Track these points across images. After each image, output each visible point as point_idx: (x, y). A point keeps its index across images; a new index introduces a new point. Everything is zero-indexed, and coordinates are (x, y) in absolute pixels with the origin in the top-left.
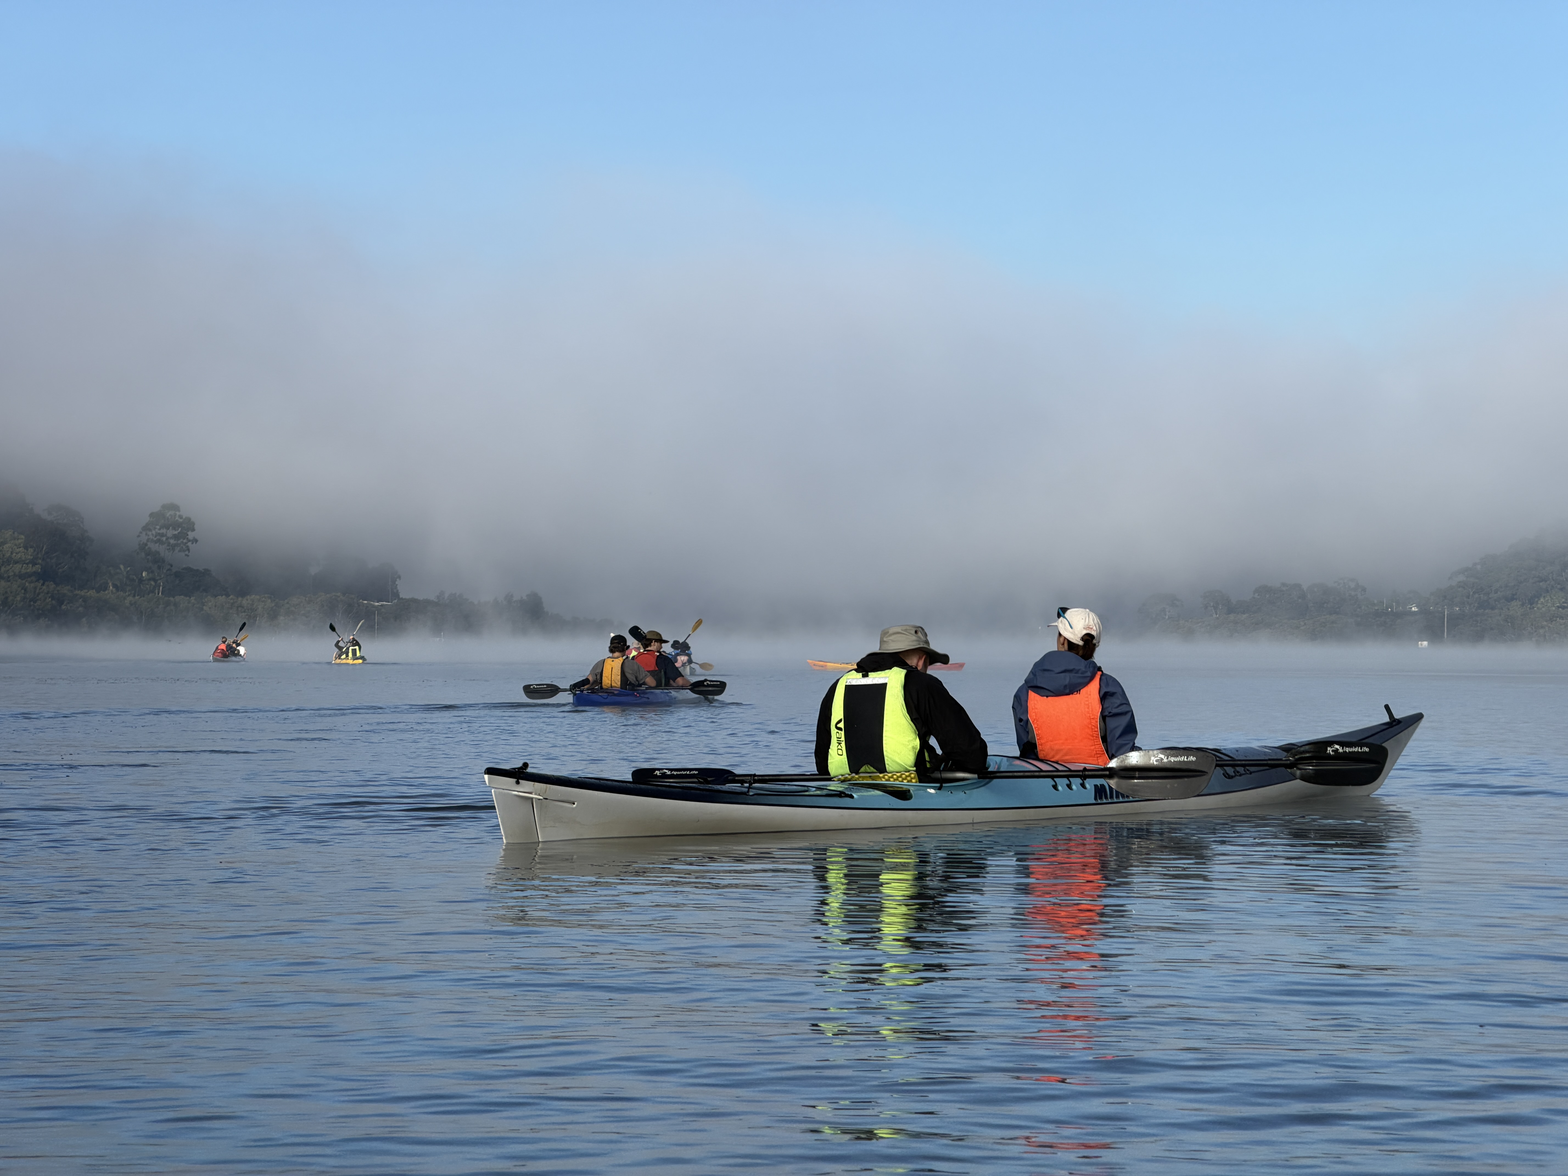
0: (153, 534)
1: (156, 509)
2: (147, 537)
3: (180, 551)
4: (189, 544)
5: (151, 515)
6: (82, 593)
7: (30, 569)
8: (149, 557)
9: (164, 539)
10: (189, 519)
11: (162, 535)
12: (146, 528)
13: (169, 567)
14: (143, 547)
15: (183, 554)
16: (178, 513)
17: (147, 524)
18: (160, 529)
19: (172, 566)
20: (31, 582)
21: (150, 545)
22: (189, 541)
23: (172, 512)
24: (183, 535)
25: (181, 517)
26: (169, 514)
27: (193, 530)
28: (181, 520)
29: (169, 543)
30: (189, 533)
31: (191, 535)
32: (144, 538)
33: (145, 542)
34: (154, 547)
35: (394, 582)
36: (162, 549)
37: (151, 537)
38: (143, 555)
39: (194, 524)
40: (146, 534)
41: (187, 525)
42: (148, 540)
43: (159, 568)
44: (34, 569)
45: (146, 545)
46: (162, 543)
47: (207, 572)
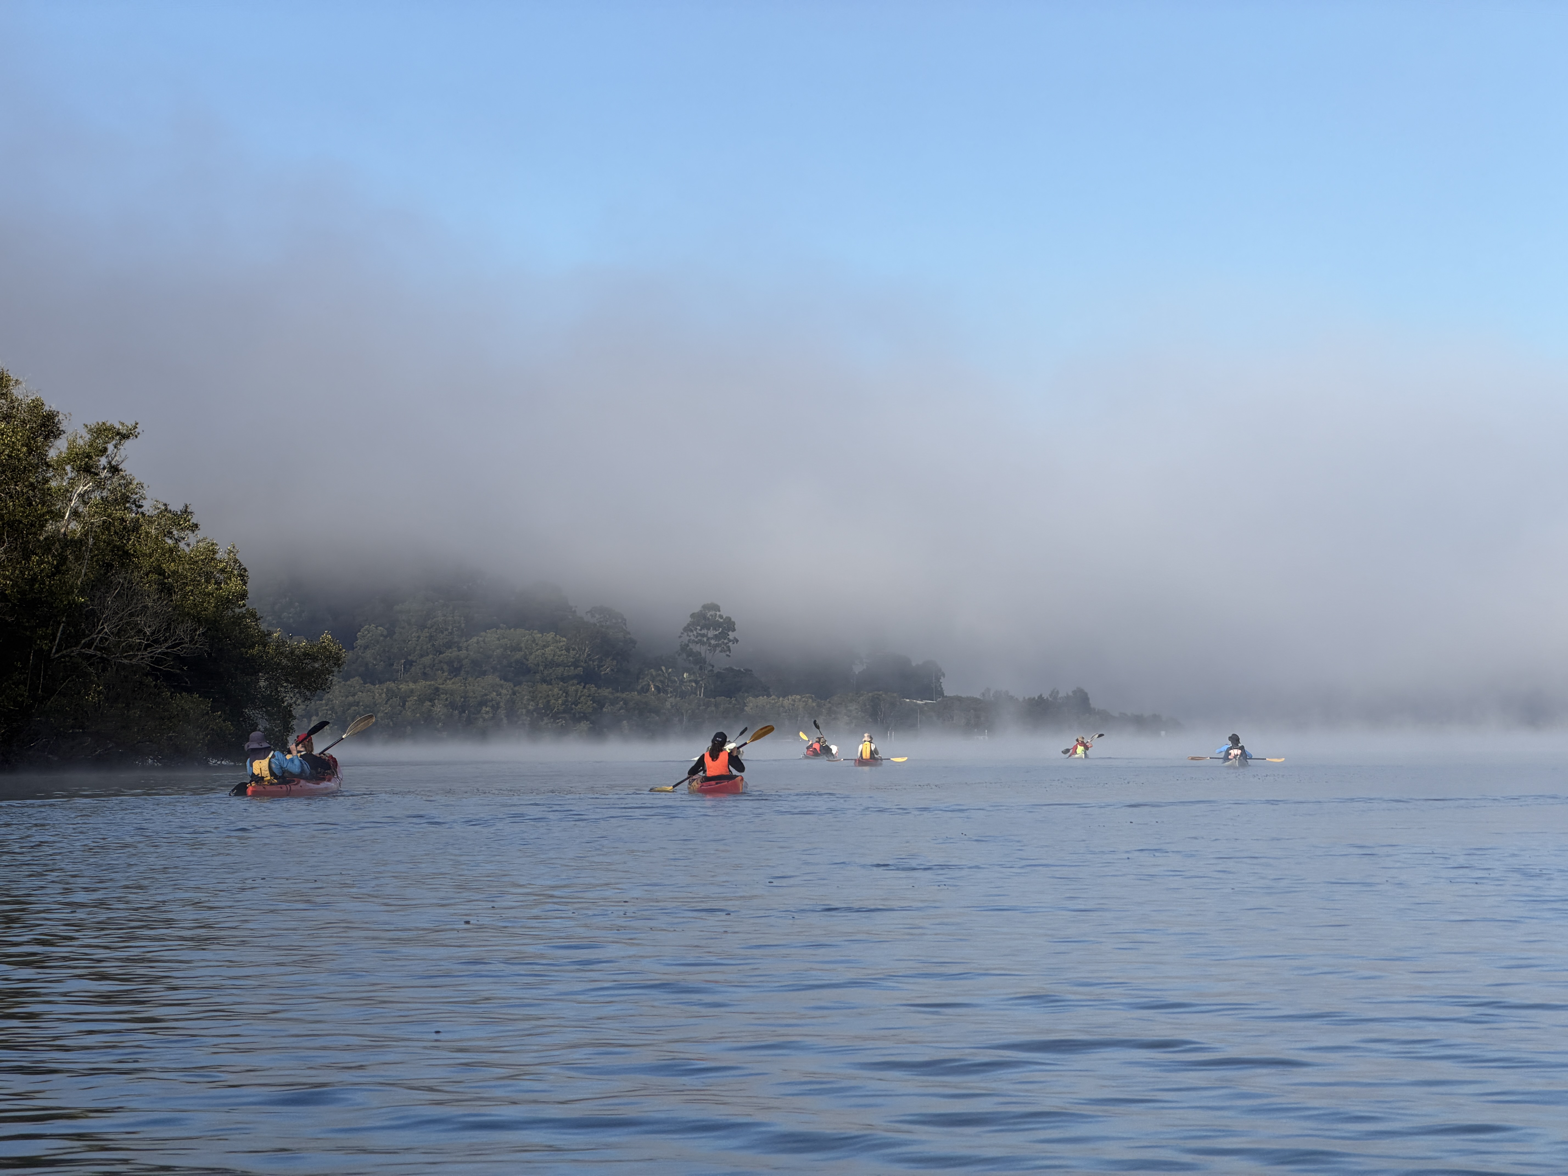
0: (694, 635)
1: (697, 609)
2: (688, 638)
3: (721, 652)
4: (730, 644)
5: (693, 615)
6: (624, 695)
7: (572, 671)
8: (691, 658)
9: (705, 639)
10: (730, 619)
11: (703, 635)
12: (688, 629)
13: (710, 668)
14: (684, 648)
15: (724, 654)
16: (718, 613)
17: (689, 625)
18: (701, 630)
19: (713, 666)
20: (573, 685)
21: (691, 646)
22: (730, 641)
23: (712, 613)
24: (724, 635)
25: (721, 617)
26: (709, 614)
27: (734, 630)
28: (722, 620)
29: (710, 643)
30: (730, 633)
31: (731, 635)
32: (685, 639)
33: (687, 642)
34: (696, 648)
35: (938, 679)
36: (703, 649)
37: (692, 638)
38: (684, 656)
39: (734, 623)
40: (688, 635)
41: (729, 625)
42: (689, 641)
43: (701, 668)
44: (576, 672)
45: (688, 645)
46: (703, 643)
47: (748, 672)
